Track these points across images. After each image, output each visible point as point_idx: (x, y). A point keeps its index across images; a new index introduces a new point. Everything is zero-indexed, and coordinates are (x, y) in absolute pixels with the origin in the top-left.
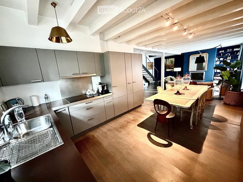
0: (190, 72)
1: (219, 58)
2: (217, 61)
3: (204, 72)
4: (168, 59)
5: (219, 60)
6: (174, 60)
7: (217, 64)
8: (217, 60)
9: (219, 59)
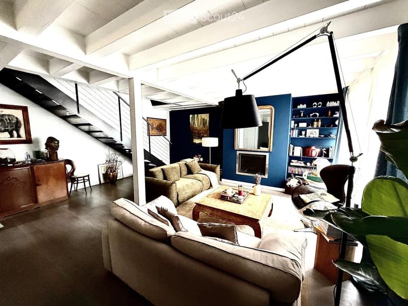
0: (238, 153)
1: (297, 122)
2: (293, 129)
3: (267, 155)
4: (196, 115)
5: (298, 126)
6: (208, 120)
7: (294, 136)
8: (292, 127)
9: (296, 125)
